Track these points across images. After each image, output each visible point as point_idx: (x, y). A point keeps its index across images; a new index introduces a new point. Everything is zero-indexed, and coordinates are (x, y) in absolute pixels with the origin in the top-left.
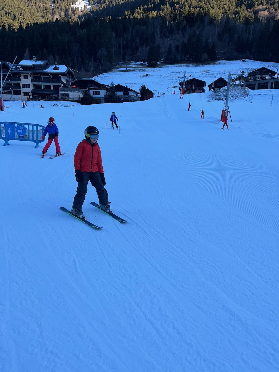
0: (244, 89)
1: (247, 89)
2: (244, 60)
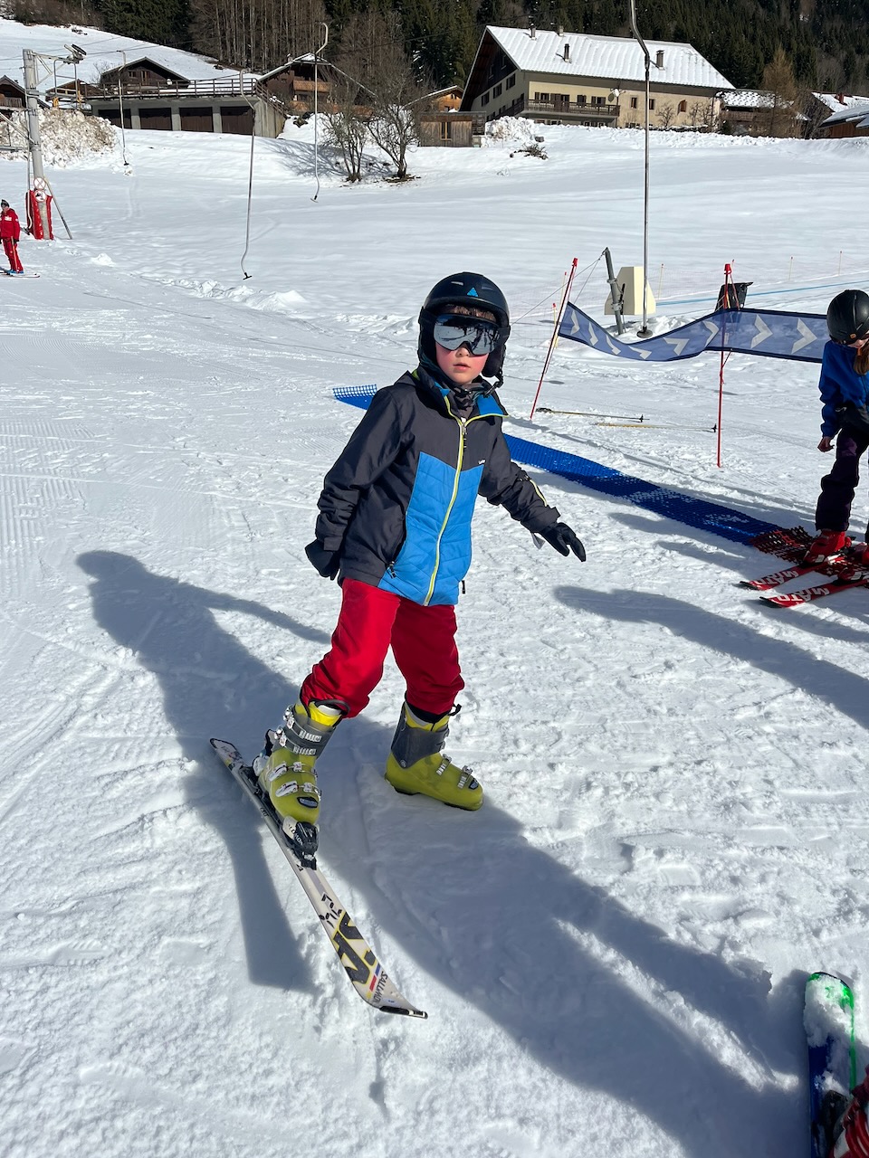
0: (95, 124)
1: (104, 124)
2: (78, 28)
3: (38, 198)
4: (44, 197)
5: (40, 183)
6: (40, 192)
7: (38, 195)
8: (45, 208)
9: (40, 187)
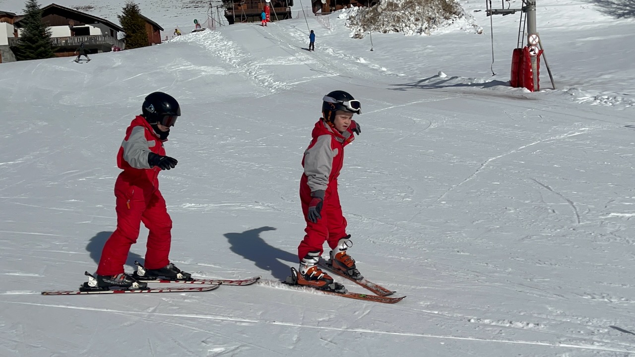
3: (532, 53)
4: (537, 52)
5: (534, 40)
6: (533, 47)
7: (532, 50)
8: (536, 62)
9: (534, 43)
